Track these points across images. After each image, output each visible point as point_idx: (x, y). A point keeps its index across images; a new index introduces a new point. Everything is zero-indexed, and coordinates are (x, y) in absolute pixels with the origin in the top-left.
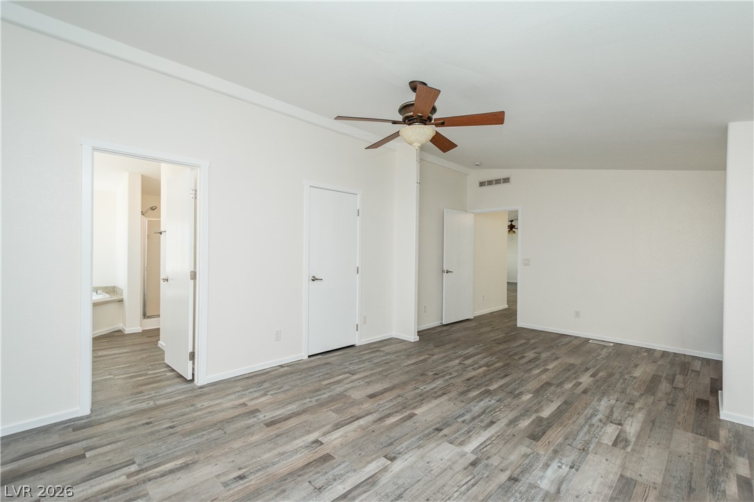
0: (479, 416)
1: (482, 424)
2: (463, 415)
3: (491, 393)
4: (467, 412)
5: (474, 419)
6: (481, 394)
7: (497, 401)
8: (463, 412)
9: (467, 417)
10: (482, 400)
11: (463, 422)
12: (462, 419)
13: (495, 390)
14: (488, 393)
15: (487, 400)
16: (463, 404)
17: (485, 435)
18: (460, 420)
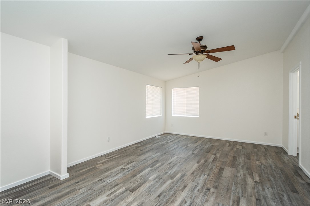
0: (174, 165)
1: (173, 163)
2: (180, 165)
3: (170, 177)
4: (179, 166)
5: (176, 164)
6: (175, 176)
7: (167, 173)
8: (181, 166)
9: (179, 164)
10: (174, 172)
11: (179, 163)
12: (180, 163)
13: (168, 180)
14: (172, 177)
15: (172, 173)
16: (182, 169)
17: (172, 160)
18: (181, 163)
